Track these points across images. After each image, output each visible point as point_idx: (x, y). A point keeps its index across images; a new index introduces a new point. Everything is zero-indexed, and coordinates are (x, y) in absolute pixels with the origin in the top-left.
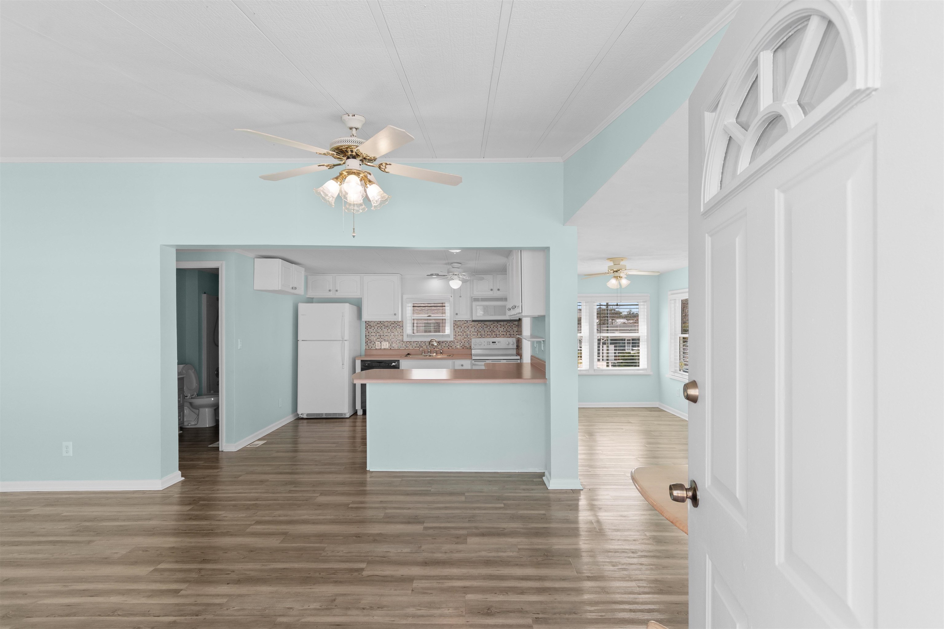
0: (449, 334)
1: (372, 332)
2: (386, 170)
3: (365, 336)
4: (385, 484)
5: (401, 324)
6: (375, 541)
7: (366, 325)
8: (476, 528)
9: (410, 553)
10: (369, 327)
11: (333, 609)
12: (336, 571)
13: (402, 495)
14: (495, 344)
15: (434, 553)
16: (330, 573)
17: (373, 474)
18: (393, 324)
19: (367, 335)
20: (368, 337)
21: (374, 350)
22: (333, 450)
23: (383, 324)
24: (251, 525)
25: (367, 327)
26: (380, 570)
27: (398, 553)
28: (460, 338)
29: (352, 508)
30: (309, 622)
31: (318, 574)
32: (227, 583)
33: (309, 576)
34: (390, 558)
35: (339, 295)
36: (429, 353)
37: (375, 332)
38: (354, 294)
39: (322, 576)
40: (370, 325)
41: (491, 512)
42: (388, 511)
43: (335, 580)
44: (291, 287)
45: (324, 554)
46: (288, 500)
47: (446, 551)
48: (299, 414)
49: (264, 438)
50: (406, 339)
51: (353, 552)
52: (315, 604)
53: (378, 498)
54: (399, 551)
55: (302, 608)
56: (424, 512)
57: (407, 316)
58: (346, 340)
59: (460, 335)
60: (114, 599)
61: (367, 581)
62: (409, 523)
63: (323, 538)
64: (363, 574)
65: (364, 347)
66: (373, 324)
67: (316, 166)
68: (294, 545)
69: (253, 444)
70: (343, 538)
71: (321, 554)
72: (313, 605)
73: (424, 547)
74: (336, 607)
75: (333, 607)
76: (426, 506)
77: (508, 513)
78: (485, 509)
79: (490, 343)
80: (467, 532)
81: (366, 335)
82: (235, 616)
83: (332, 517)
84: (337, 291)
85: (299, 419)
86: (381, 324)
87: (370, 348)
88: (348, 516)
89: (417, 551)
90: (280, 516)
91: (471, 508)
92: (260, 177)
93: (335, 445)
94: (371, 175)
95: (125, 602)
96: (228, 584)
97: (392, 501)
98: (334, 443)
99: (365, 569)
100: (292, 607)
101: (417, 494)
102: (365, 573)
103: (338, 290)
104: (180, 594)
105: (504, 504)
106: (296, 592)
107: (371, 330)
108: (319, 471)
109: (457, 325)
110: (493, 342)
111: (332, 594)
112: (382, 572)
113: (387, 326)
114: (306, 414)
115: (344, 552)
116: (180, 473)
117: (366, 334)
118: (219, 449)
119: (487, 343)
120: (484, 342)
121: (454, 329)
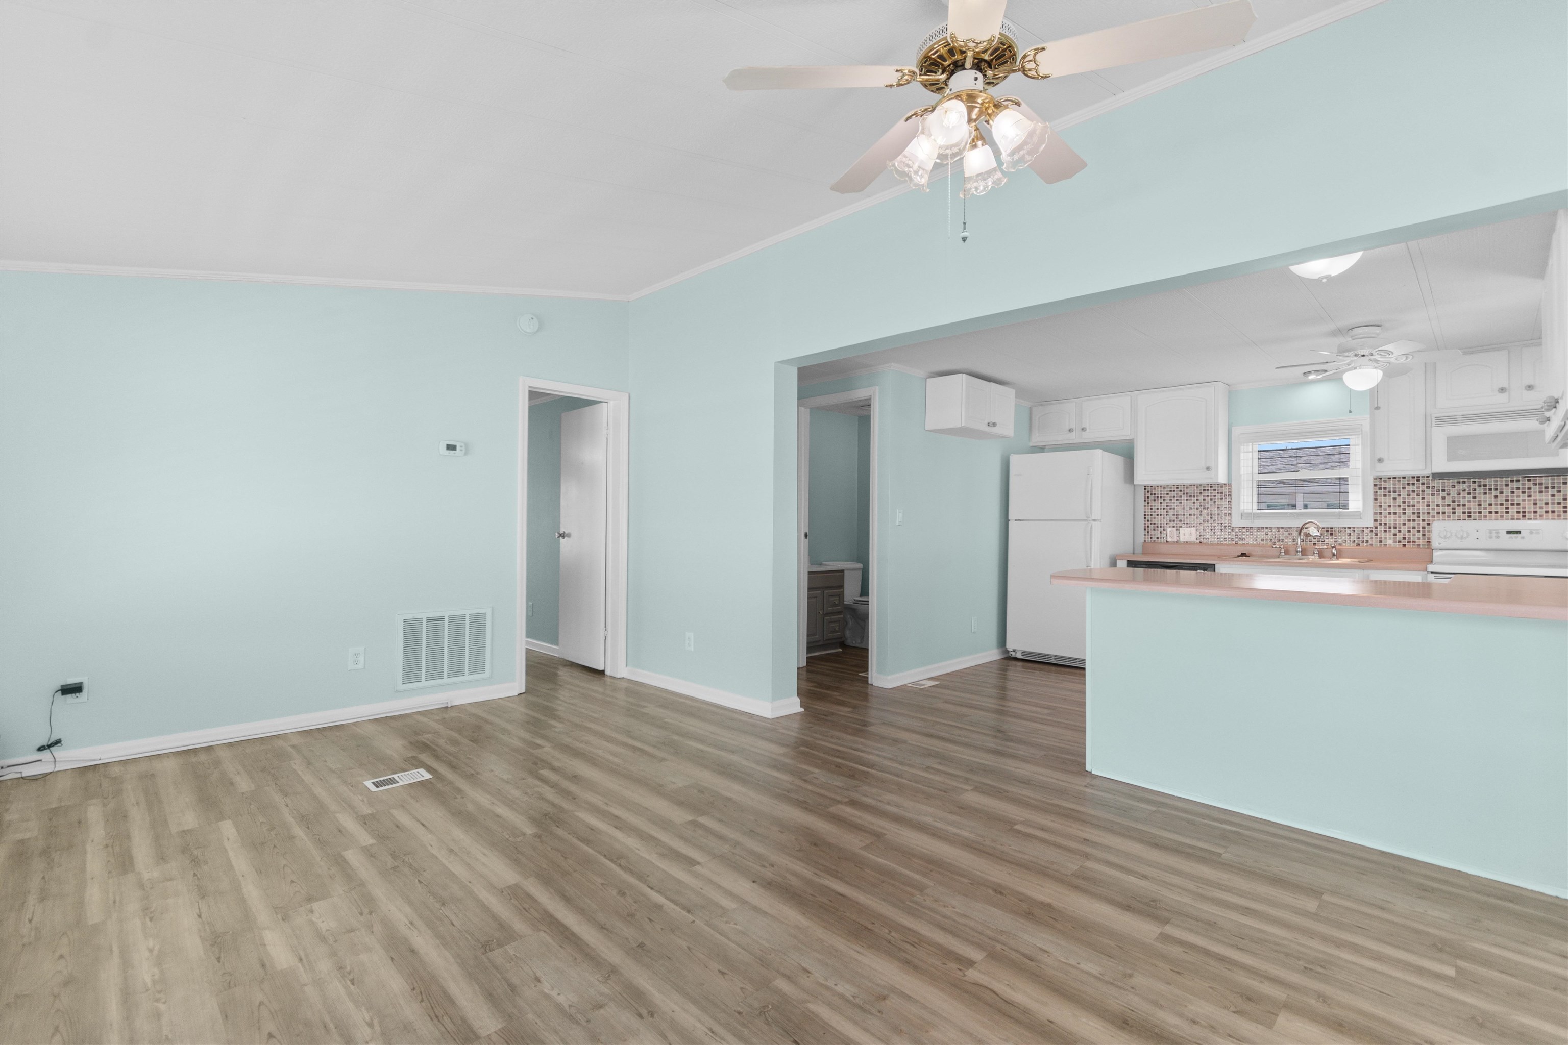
0: (1360, 510)
1: (1157, 509)
2: (1042, 71)
3: (1143, 516)
4: (1111, 807)
5: (1225, 490)
6: (1029, 915)
7: (1145, 495)
8: (1323, 998)
9: (1096, 977)
10: (1152, 498)
11: (872, 1014)
12: (919, 941)
13: (1141, 841)
14: (1517, 538)
15: (1161, 1007)
16: (908, 941)
17: (1095, 782)
18: (1208, 490)
19: (1148, 515)
20: (1148, 518)
21: (1164, 543)
22: (1040, 719)
23: (1184, 491)
24: (839, 802)
25: (1148, 497)
26: (1007, 983)
27: (1066, 964)
28: (1395, 520)
29: (1019, 832)
30: (817, 1016)
31: (887, 931)
32: (753, 880)
33: (870, 926)
34: (1043, 966)
35: (1087, 437)
36: (1300, 554)
37: (1165, 507)
38: (1118, 432)
39: (892, 938)
40: (1154, 494)
41: (1399, 974)
42: (1089, 864)
43: (908, 957)
44: (986, 422)
45: (918, 897)
46: (916, 782)
47: (1197, 1019)
48: (1009, 650)
49: (939, 678)
50: (1237, 522)
51: (972, 919)
52: (847, 986)
53: (1081, 830)
54: (1072, 962)
55: (823, 982)
56: (1179, 899)
57: (1242, 472)
58: (1094, 520)
59: (1395, 513)
60: (631, 842)
61: (967, 992)
62: (1128, 908)
63: (933, 867)
64: (966, 973)
65: (1141, 538)
66: (1161, 491)
67: (902, 122)
68: (880, 860)
69: (918, 682)
70: (970, 883)
71: (913, 895)
72: (843, 986)
73: (1139, 980)
74: (879, 1014)
75: (874, 1011)
76: (1191, 886)
77: (1464, 1004)
78: (1378, 957)
79: (1497, 533)
80: (1285, 996)
81: (1145, 515)
82: (728, 939)
83: (972, 836)
84: (1083, 429)
85: (1009, 658)
86: (1180, 492)
87: (1154, 541)
88: (1002, 845)
89: (1116, 983)
90: (888, 803)
91: (1325, 939)
92: (832, 189)
93: (1046, 711)
94: (1019, 106)
95: (637, 851)
96: (754, 882)
97: (1110, 847)
98: (1048, 708)
99: (976, 966)
100: (810, 970)
101: (1183, 852)
102: (972, 974)
103: (1086, 428)
104: (694, 869)
105: (1459, 970)
106: (832, 946)
107: (1157, 504)
108: (995, 748)
109: (1385, 488)
110: (1509, 532)
111: (886, 982)
112: (1009, 991)
113: (1192, 495)
114: (1021, 652)
115: (956, 910)
116: (798, 700)
117: (1145, 512)
118: (867, 681)
119: (1491, 533)
120: (1477, 531)
121: (1376, 499)
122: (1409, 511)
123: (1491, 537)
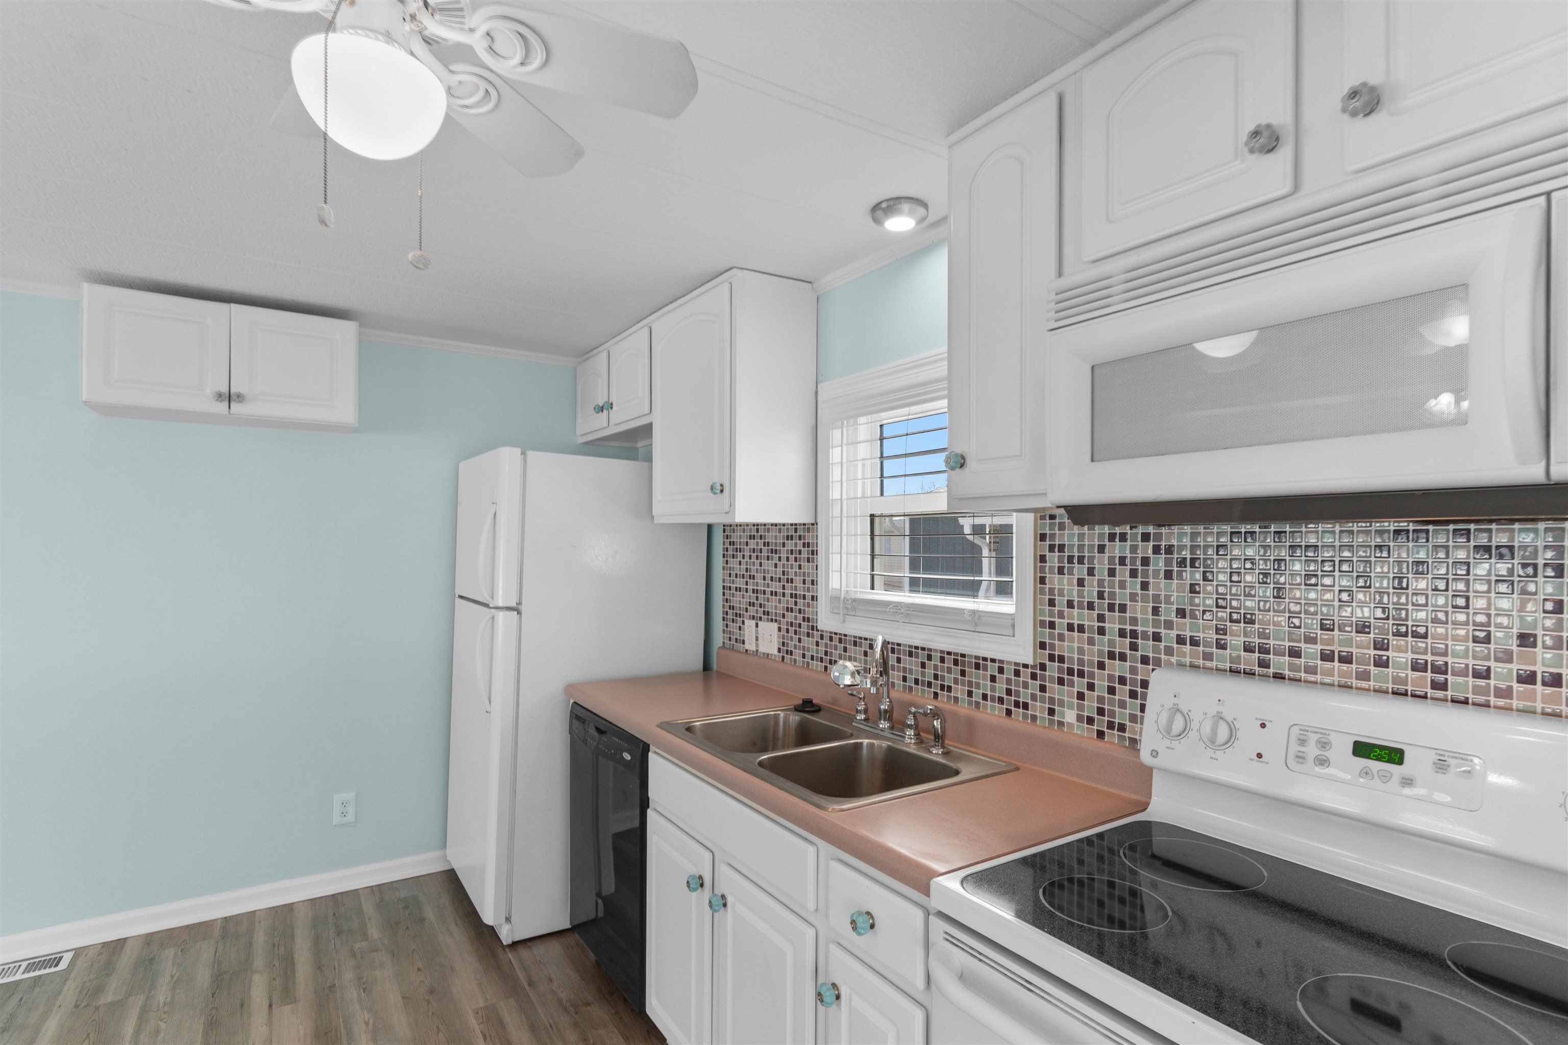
1: (736, 574)
3: (722, 590)
5: (812, 541)
7: (723, 543)
10: (731, 550)
14: (1385, 778)
19: (726, 587)
25: (727, 550)
35: (614, 422)
38: (638, 409)
40: (734, 543)
50: (825, 620)
57: (835, 495)
58: (500, 608)
59: (1082, 628)
65: (718, 638)
66: (741, 537)
79: (1324, 745)
81: (723, 587)
84: (611, 406)
103: (613, 404)
107: (736, 565)
109: (1061, 548)
110: (1362, 749)
117: (723, 580)
119: (1302, 742)
120: (1263, 726)
121: (1042, 580)
122: (1113, 625)
123: (1301, 758)
